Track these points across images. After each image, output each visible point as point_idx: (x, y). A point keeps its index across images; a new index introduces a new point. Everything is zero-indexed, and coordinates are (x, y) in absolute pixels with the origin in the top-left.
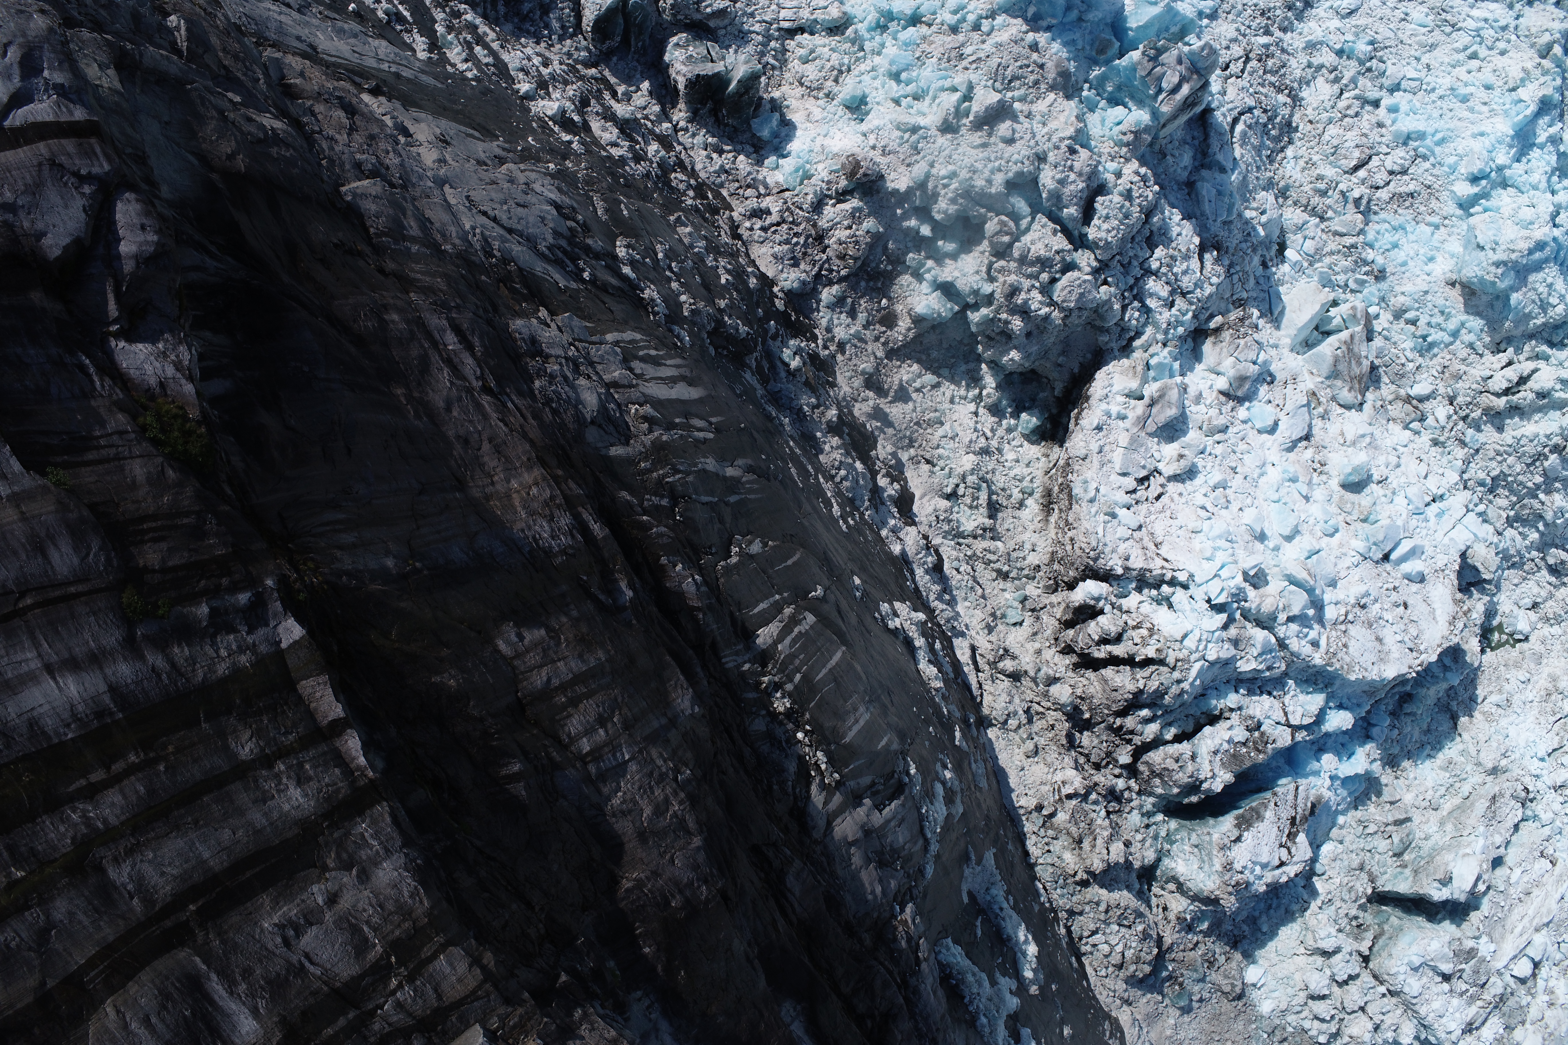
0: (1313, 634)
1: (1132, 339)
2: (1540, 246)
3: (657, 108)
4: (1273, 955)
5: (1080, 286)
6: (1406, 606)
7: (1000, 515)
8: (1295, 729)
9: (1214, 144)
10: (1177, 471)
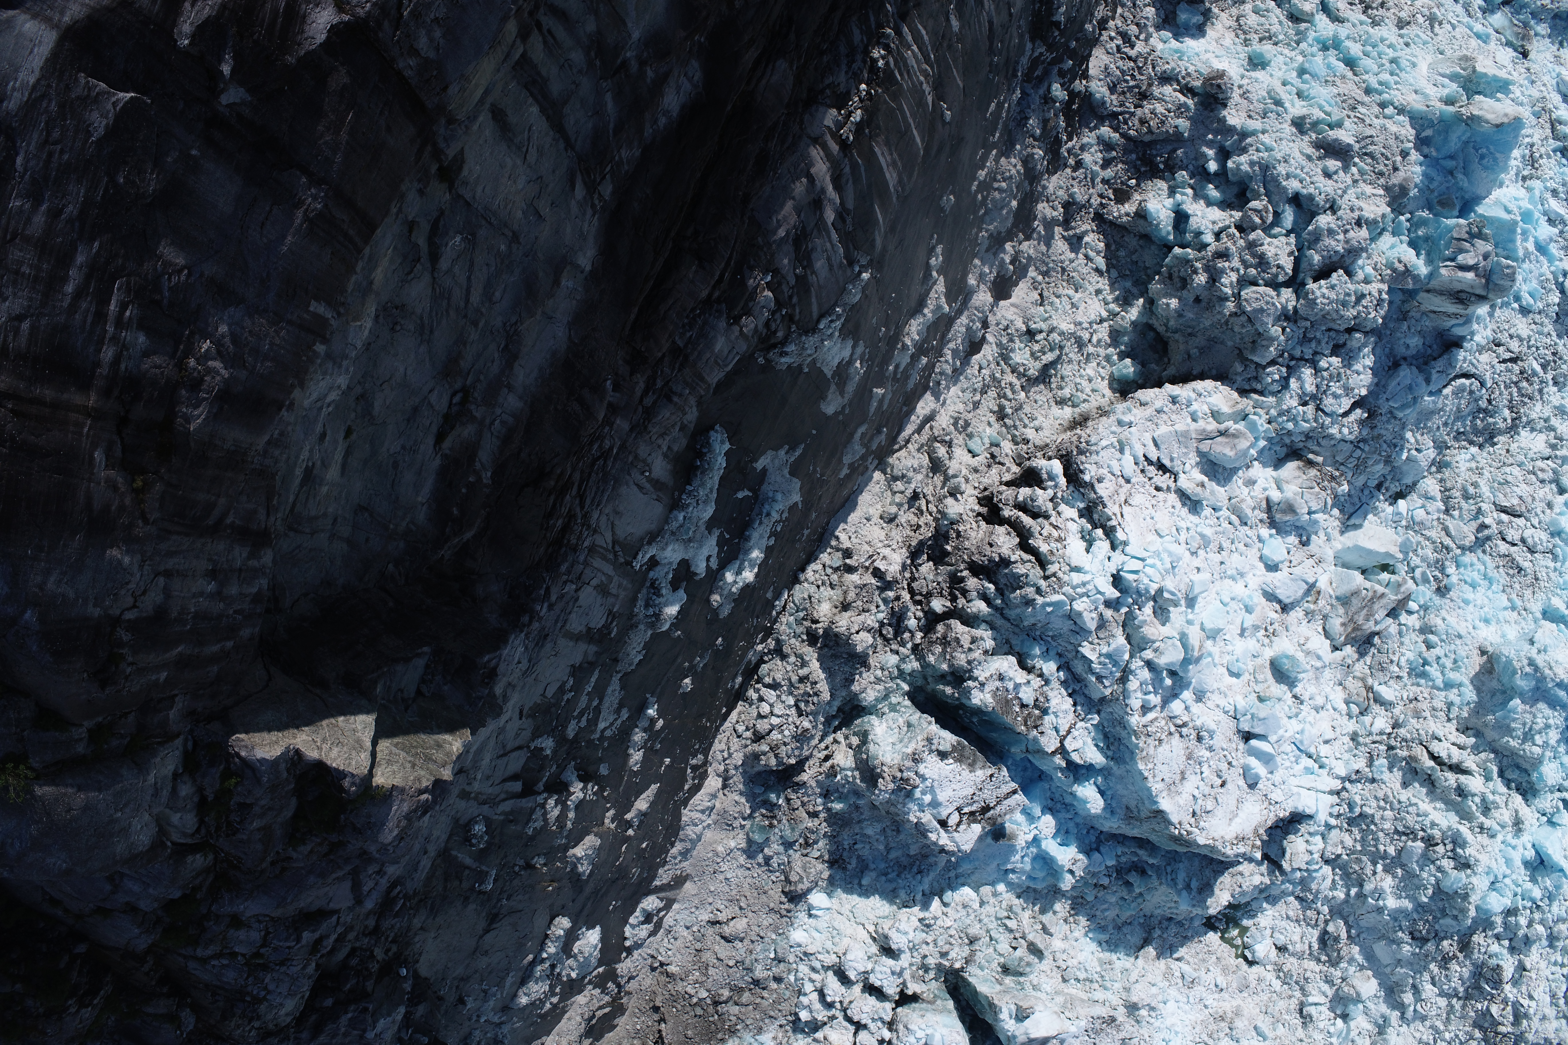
0: (1151, 699)
1: (1255, 391)
4: (848, 907)
5: (1267, 303)
6: (1223, 785)
7: (1042, 386)
8: (1062, 750)
9: (1439, 364)
10: (1189, 492)
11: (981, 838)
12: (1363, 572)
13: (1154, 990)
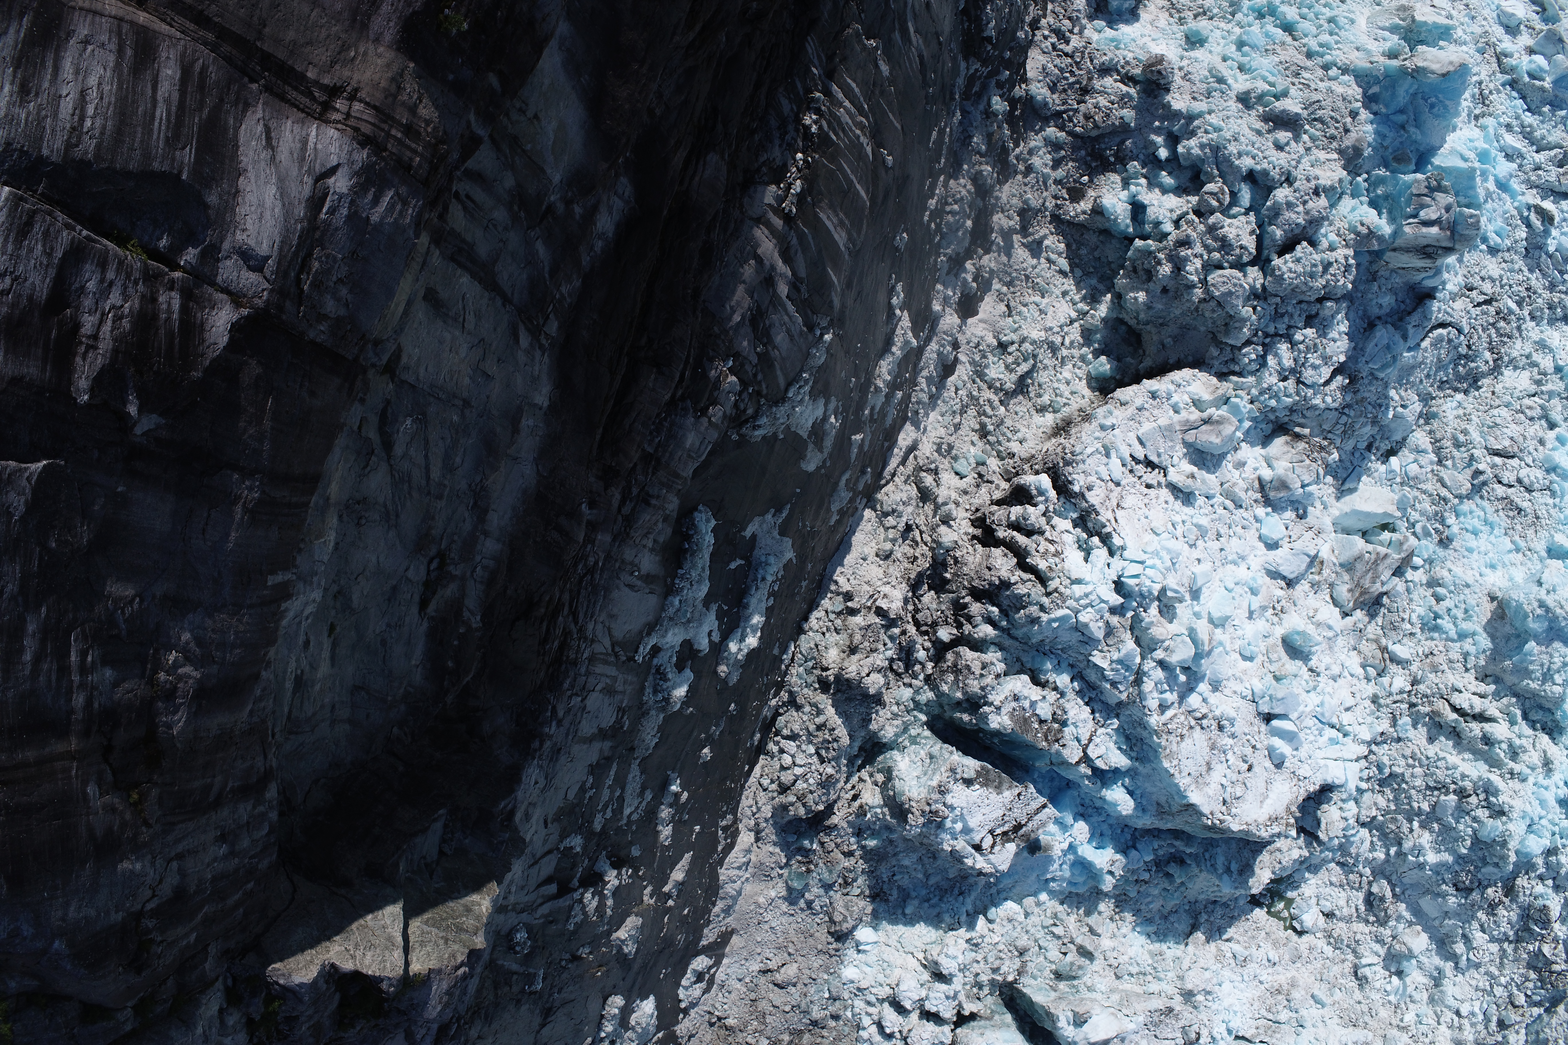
0: (1168, 697)
1: (1234, 373)
4: (895, 937)
5: (1235, 285)
6: (1250, 769)
7: (1020, 397)
8: (1086, 759)
9: (1415, 319)
10: (1180, 485)
11: (1017, 854)
12: (1364, 534)
13: (1208, 975)
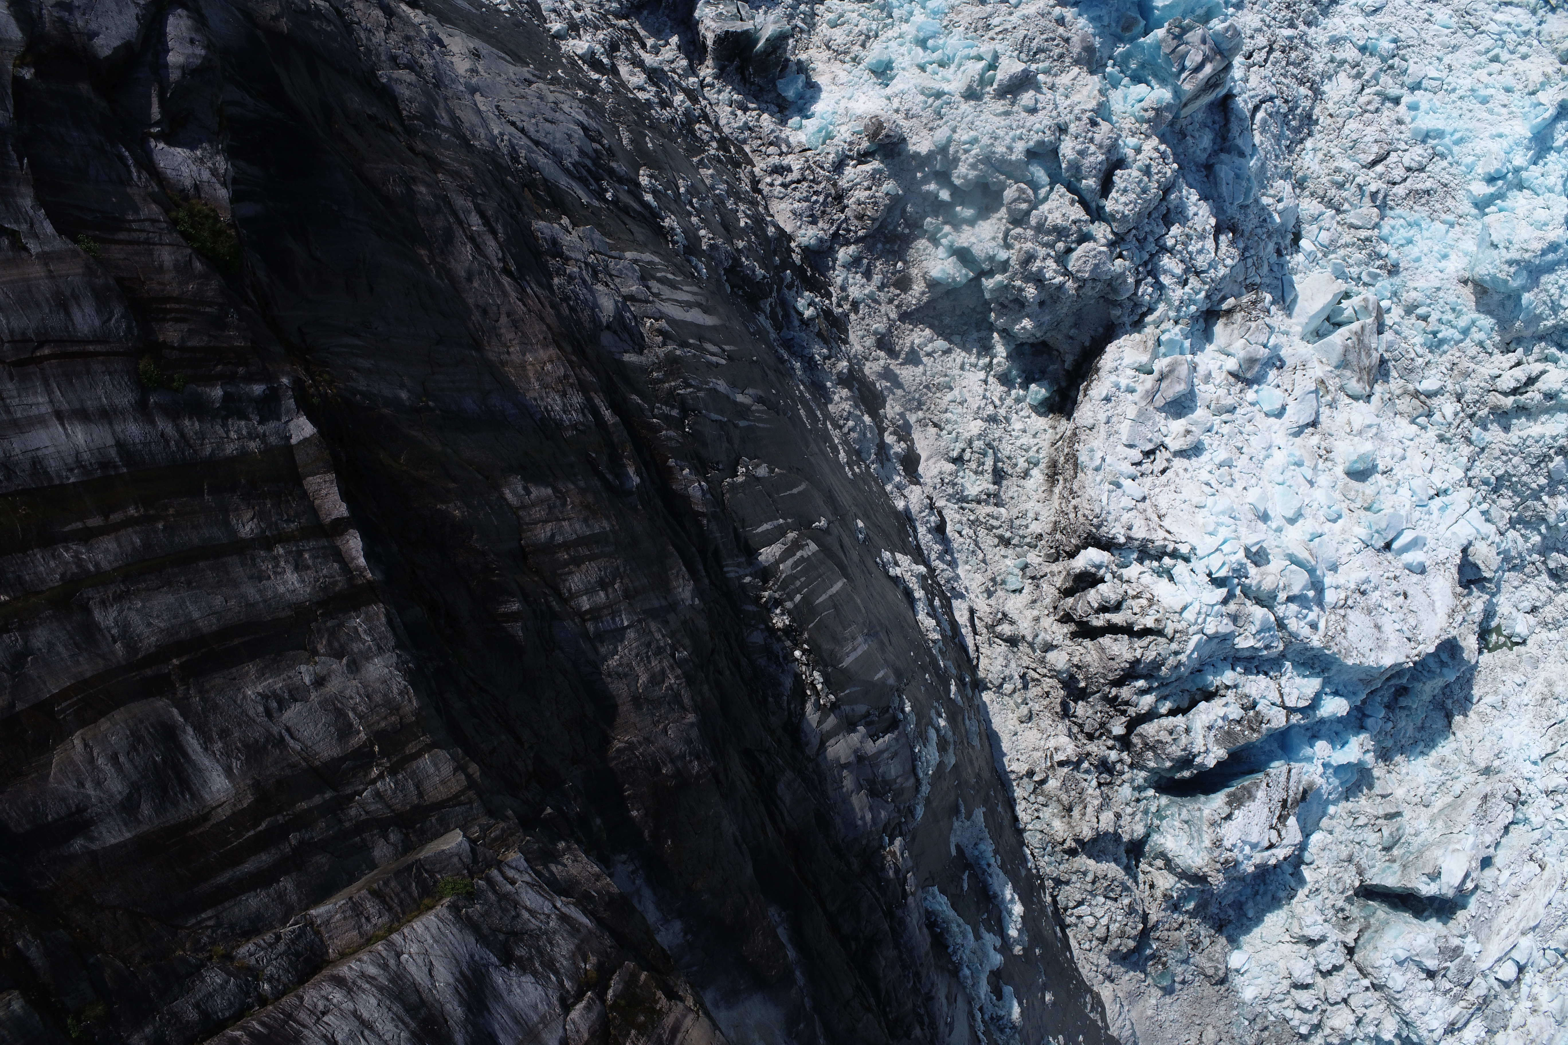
0: (1312, 616)
1: (1144, 315)
2: (1554, 247)
3: (684, 63)
4: (1258, 941)
5: (1095, 257)
6: (1406, 596)
7: (1004, 483)
8: (1290, 711)
9: (1235, 129)
10: (1184, 446)
11: (1299, 821)
12: (1329, 319)
13: (1487, 741)
